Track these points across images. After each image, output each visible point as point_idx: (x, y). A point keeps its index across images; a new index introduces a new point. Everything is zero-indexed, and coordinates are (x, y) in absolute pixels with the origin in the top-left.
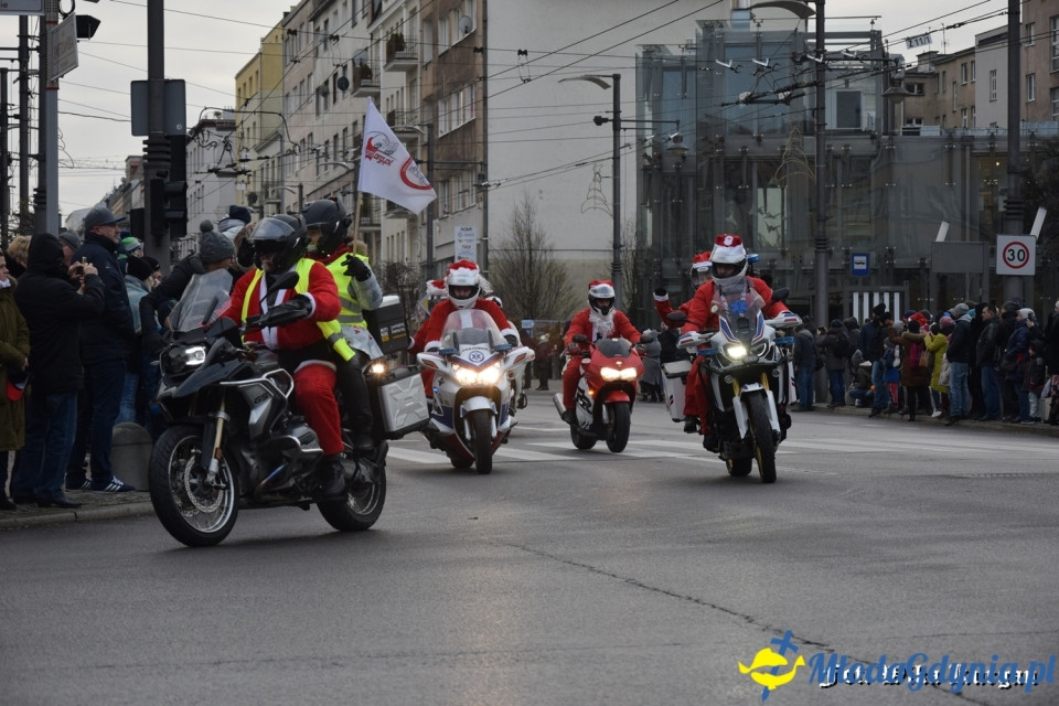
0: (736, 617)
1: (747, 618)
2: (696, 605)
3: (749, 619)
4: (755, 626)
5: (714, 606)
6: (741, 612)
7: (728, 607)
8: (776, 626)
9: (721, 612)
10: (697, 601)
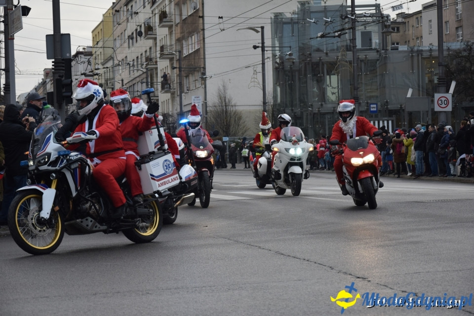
0: (325, 267)
1: (331, 267)
2: (307, 262)
3: (332, 268)
4: (335, 271)
5: (315, 263)
6: (327, 265)
7: (322, 263)
8: (344, 271)
9: (319, 265)
10: (308, 260)
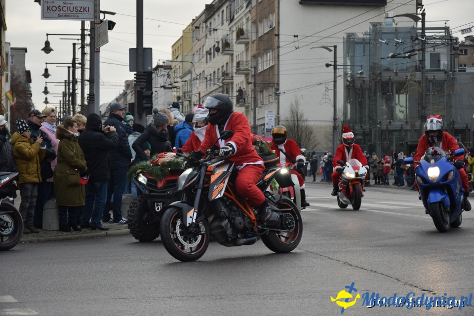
0: (392, 279)
1: (397, 279)
2: (374, 273)
3: (398, 280)
4: (401, 283)
5: (382, 274)
6: (394, 277)
7: (389, 275)
8: (410, 283)
9: (385, 277)
10: (375, 272)
